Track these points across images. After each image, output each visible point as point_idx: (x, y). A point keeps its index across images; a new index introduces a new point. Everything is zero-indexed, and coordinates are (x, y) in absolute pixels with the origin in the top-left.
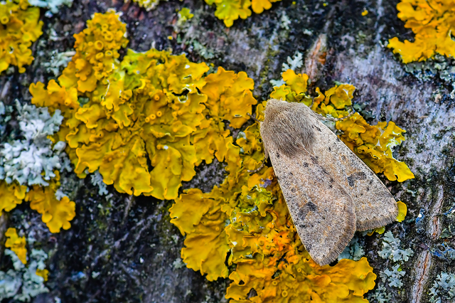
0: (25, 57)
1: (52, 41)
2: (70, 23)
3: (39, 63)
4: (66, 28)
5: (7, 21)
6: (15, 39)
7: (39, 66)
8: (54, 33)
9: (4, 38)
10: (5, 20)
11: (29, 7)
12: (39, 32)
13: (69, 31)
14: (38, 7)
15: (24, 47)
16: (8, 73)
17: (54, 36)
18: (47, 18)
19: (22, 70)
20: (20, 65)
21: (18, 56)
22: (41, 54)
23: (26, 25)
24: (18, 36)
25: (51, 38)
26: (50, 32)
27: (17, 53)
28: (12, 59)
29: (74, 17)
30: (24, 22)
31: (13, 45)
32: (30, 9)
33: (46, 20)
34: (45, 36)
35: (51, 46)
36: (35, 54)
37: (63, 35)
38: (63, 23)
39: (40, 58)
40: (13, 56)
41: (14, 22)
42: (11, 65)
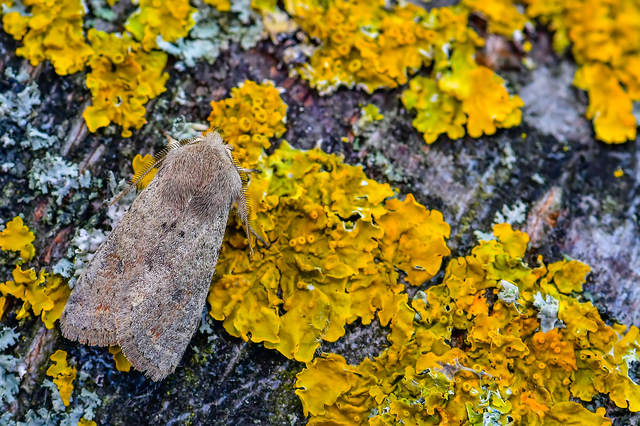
0: (135, 117)
1: (178, 104)
2: (206, 85)
3: (152, 130)
4: (200, 91)
5: (122, 60)
6: (127, 89)
7: (150, 134)
8: (182, 94)
9: (111, 84)
10: (119, 58)
11: (155, 49)
12: (161, 88)
13: (204, 97)
14: (166, 53)
15: (137, 103)
16: (107, 132)
17: (181, 98)
18: (176, 71)
19: (127, 134)
20: (126, 125)
21: (125, 112)
22: (158, 117)
23: (146, 73)
24: (132, 84)
25: (177, 99)
26: (177, 91)
27: (126, 108)
28: (116, 114)
29: (214, 79)
30: (144, 68)
31: (122, 96)
32: (155, 53)
33: (174, 74)
34: (168, 95)
35: (174, 110)
36: (149, 116)
37: (193, 99)
38: (197, 83)
39: (155, 123)
40: (119, 111)
41: (130, 65)
42: (112, 123)
